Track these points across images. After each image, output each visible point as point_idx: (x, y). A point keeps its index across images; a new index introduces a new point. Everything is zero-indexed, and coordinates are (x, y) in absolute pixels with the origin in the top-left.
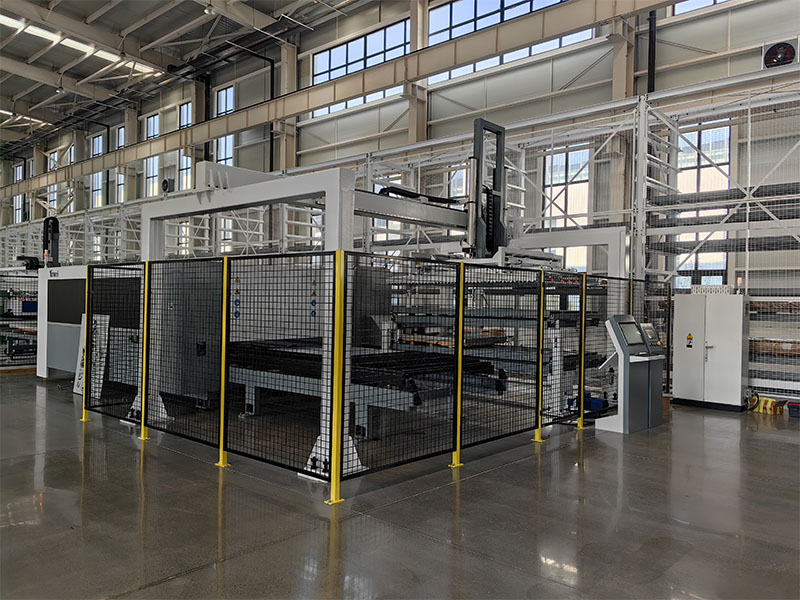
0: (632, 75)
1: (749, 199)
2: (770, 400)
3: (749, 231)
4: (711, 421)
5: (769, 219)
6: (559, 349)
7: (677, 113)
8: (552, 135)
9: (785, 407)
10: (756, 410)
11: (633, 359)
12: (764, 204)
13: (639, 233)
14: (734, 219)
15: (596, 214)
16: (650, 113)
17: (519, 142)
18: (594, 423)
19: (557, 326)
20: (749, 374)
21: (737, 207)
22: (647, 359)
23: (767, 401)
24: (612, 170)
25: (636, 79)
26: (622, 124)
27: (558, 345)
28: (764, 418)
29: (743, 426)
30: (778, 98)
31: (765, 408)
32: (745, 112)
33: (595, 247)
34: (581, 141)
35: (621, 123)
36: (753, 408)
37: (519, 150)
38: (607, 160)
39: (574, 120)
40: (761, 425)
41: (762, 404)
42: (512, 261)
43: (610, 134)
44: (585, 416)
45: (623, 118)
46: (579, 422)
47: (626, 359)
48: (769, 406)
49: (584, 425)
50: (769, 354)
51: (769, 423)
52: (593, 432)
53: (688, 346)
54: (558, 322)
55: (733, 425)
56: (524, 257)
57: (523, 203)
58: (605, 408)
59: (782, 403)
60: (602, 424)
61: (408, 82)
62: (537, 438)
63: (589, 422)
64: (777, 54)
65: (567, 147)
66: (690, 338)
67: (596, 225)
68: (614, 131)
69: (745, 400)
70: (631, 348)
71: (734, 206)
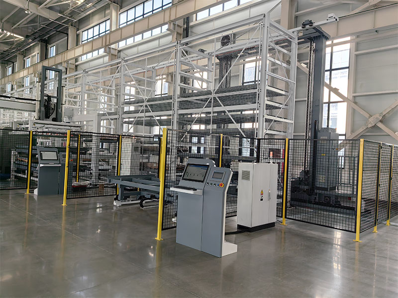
47: (39, 165)
61: (107, 47)
70: (44, 161)
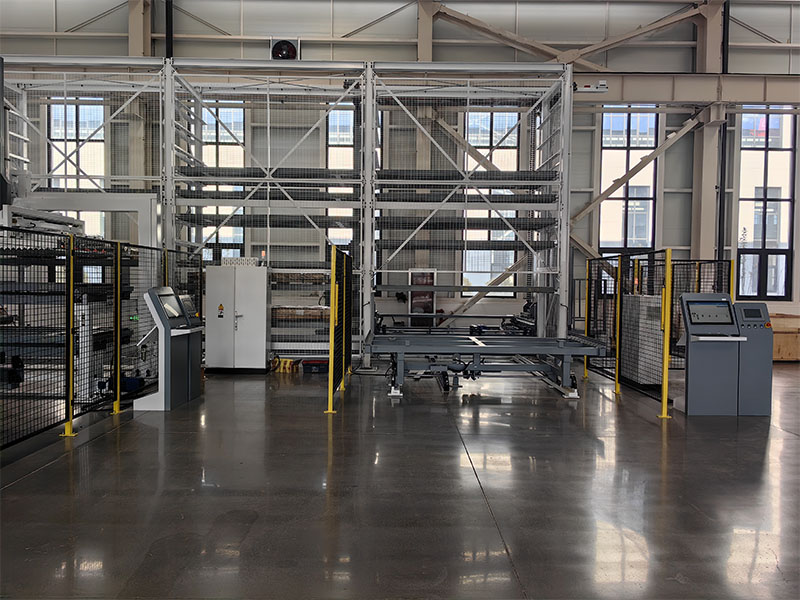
0: (150, 35)
1: (269, 178)
2: (289, 361)
3: (269, 208)
4: (240, 386)
5: (287, 199)
6: (86, 328)
7: (201, 85)
8: (64, 82)
9: (300, 365)
10: (277, 371)
11: (175, 332)
12: (282, 185)
13: (169, 202)
14: (256, 196)
15: (115, 177)
16: (177, 79)
17: (19, 81)
18: (132, 404)
19: (85, 301)
20: (272, 339)
21: (259, 186)
22: (188, 331)
23: (286, 361)
24: (131, 132)
25: (154, 40)
26: (145, 85)
27: (87, 323)
28: (284, 377)
29: (267, 388)
30: (289, 89)
31: (284, 368)
32: (263, 97)
33: (114, 213)
34: (94, 95)
35: (146, 83)
36: (276, 369)
37: (19, 91)
38: (126, 121)
39: (85, 68)
40: (282, 384)
41: (282, 364)
42: (21, 223)
43: (134, 93)
44: (122, 398)
45: (148, 78)
46: (116, 405)
47: (167, 333)
48: (288, 365)
49: (121, 409)
50: (287, 321)
51: (287, 380)
52: (131, 414)
53: (220, 316)
54: (85, 296)
55: (259, 386)
56: (38, 219)
57: (25, 155)
58: (141, 387)
59: (297, 362)
60: (140, 405)
62: (68, 432)
63: (127, 404)
64: (282, 50)
65: (78, 98)
66: (221, 308)
67: (115, 189)
68: (139, 91)
69: (268, 363)
70: (171, 322)
71: (256, 184)
